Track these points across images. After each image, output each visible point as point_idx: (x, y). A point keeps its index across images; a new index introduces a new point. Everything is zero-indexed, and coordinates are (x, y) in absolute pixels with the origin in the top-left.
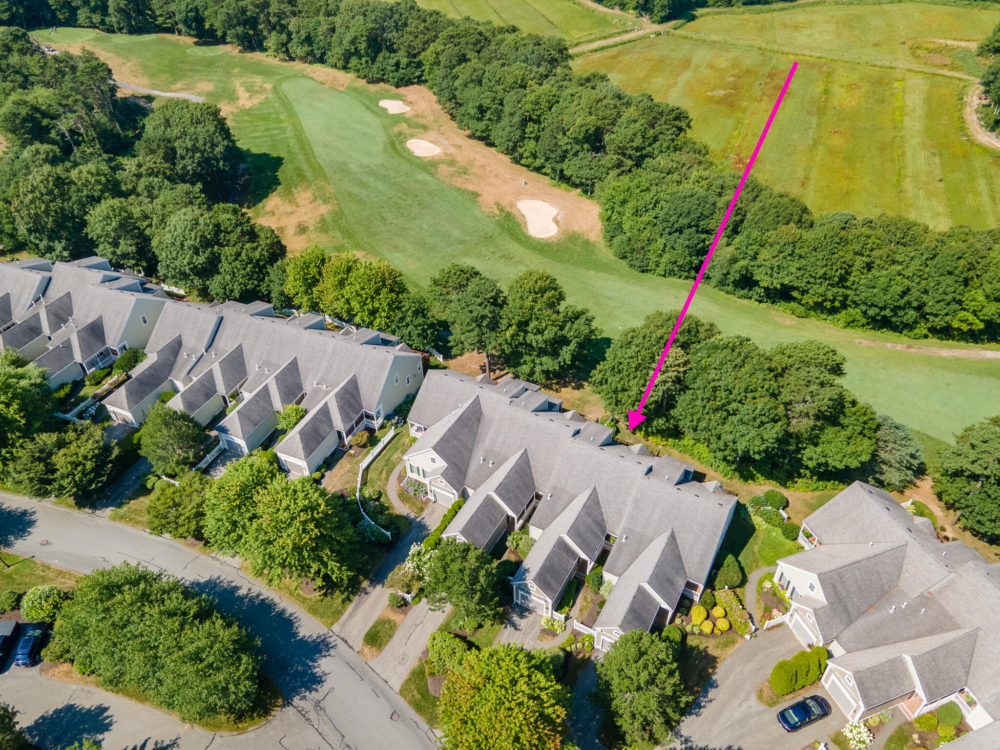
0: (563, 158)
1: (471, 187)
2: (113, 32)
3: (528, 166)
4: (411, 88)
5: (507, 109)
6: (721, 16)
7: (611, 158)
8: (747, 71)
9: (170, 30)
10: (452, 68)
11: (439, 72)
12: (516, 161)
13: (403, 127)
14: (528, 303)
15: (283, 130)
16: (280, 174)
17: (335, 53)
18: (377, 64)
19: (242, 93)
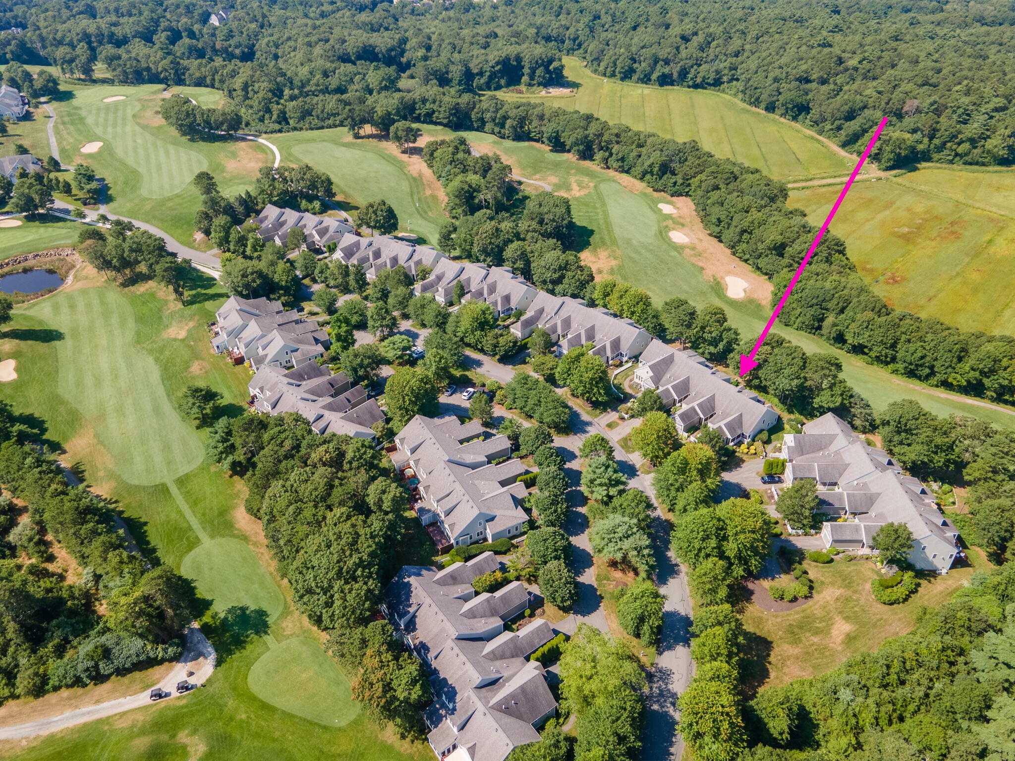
0: (760, 256)
1: (701, 264)
2: (504, 138)
3: (740, 258)
4: (681, 198)
5: (734, 223)
6: (941, 171)
7: (786, 261)
8: (936, 217)
9: (537, 141)
10: (708, 192)
11: (699, 193)
12: (734, 254)
13: (669, 223)
14: (708, 318)
15: (597, 214)
16: (591, 240)
17: (638, 169)
18: (662, 181)
19: (575, 187)
